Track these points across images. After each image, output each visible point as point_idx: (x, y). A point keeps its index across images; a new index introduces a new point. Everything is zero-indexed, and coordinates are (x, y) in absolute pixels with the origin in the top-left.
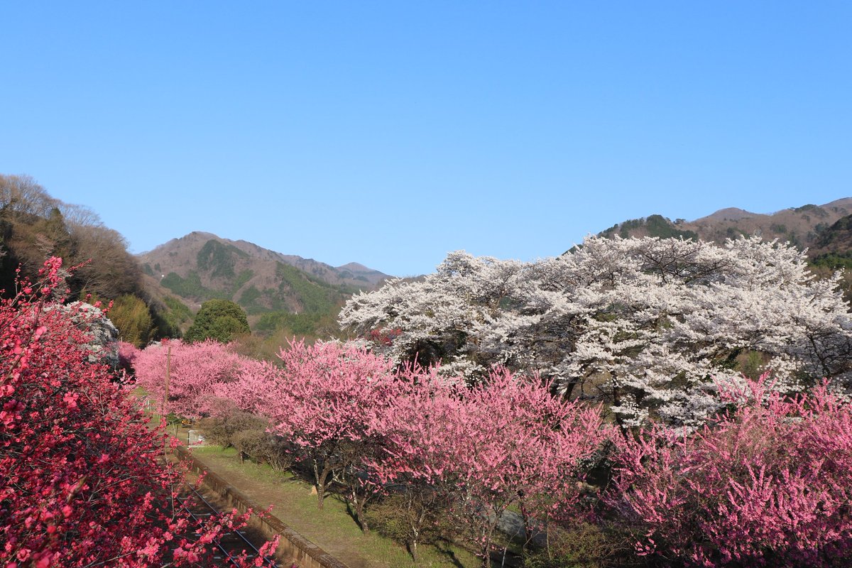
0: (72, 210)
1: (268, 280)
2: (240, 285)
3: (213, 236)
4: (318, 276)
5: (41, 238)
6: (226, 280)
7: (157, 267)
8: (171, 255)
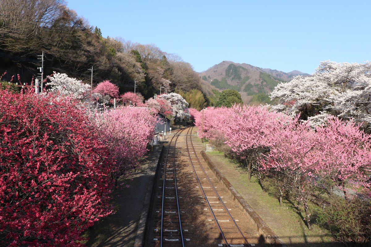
0: (171, 56)
1: (256, 80)
2: (244, 83)
3: (232, 62)
4: (279, 77)
5: (159, 68)
6: (238, 81)
7: (209, 77)
8: (214, 71)
